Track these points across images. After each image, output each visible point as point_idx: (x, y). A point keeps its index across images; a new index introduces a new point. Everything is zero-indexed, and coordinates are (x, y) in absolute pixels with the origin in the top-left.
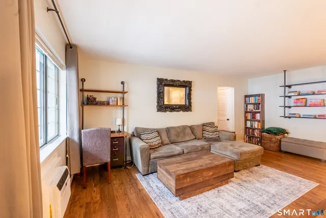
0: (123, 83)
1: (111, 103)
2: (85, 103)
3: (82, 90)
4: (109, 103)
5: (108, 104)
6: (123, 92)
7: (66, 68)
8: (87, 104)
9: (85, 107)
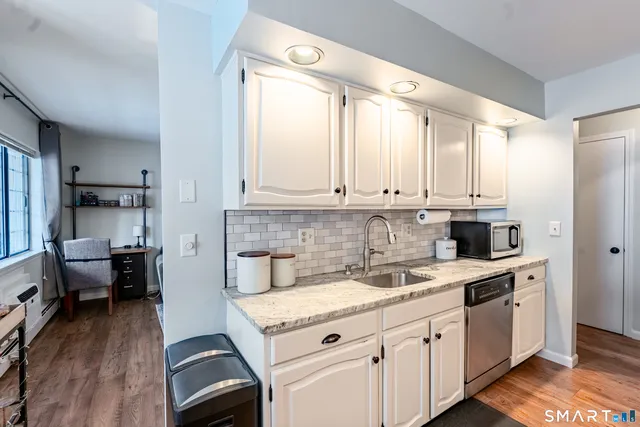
0: (145, 173)
1: (122, 204)
2: (78, 204)
3: (73, 185)
4: (119, 202)
5: (117, 204)
6: (145, 187)
7: (41, 155)
8: (82, 205)
9: (79, 211)
